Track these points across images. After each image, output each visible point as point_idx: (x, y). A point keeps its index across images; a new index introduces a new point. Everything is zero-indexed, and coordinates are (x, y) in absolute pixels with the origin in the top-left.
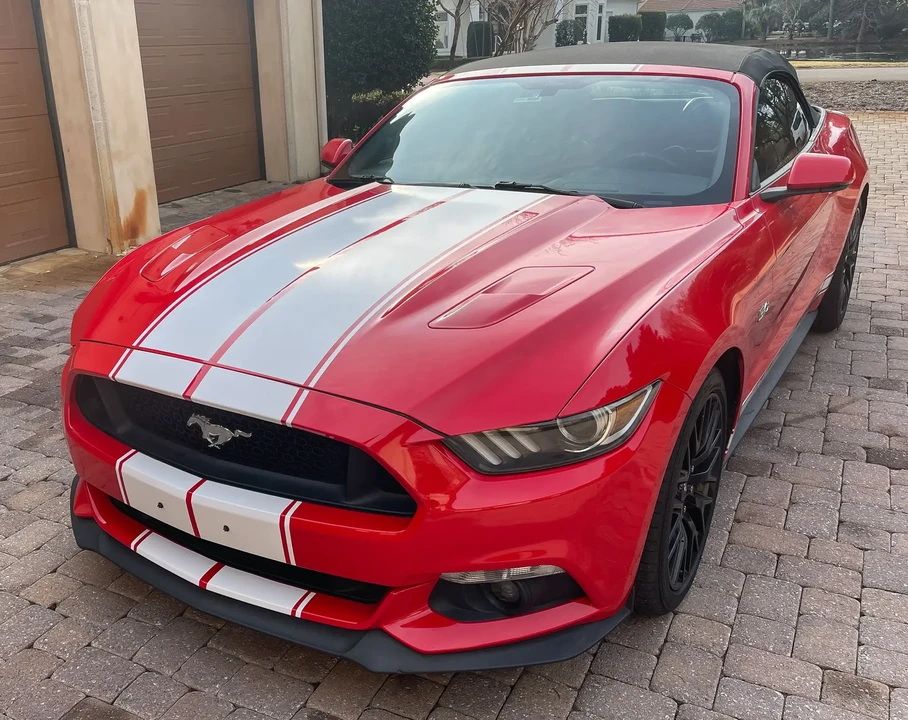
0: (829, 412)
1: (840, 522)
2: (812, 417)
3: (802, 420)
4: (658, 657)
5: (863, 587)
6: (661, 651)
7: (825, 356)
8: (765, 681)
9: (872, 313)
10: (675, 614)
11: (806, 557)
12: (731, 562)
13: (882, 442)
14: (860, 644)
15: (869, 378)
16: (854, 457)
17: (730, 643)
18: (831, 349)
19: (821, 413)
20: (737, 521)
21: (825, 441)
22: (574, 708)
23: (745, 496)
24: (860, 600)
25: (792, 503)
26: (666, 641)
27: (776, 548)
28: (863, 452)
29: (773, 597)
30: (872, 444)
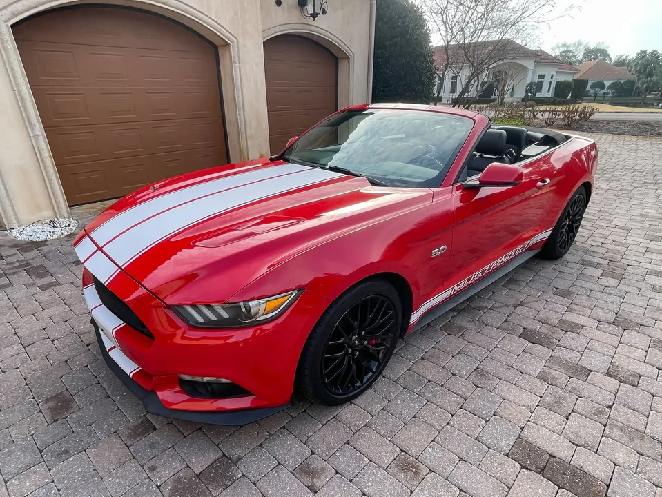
0: (520, 305)
1: (477, 368)
2: (508, 306)
3: (501, 307)
4: (323, 425)
5: (461, 408)
6: (327, 422)
7: (541, 273)
8: (364, 451)
9: (587, 251)
10: (351, 404)
11: (442, 386)
12: (401, 381)
13: (537, 326)
14: (433, 441)
15: (557, 289)
16: (514, 332)
17: (365, 426)
18: (548, 270)
19: (514, 304)
20: (422, 358)
21: (506, 321)
22: (261, 445)
23: (437, 346)
24: (453, 415)
25: (459, 353)
26: (334, 418)
27: (430, 377)
28: (522, 330)
29: (406, 405)
30: (529, 327)
